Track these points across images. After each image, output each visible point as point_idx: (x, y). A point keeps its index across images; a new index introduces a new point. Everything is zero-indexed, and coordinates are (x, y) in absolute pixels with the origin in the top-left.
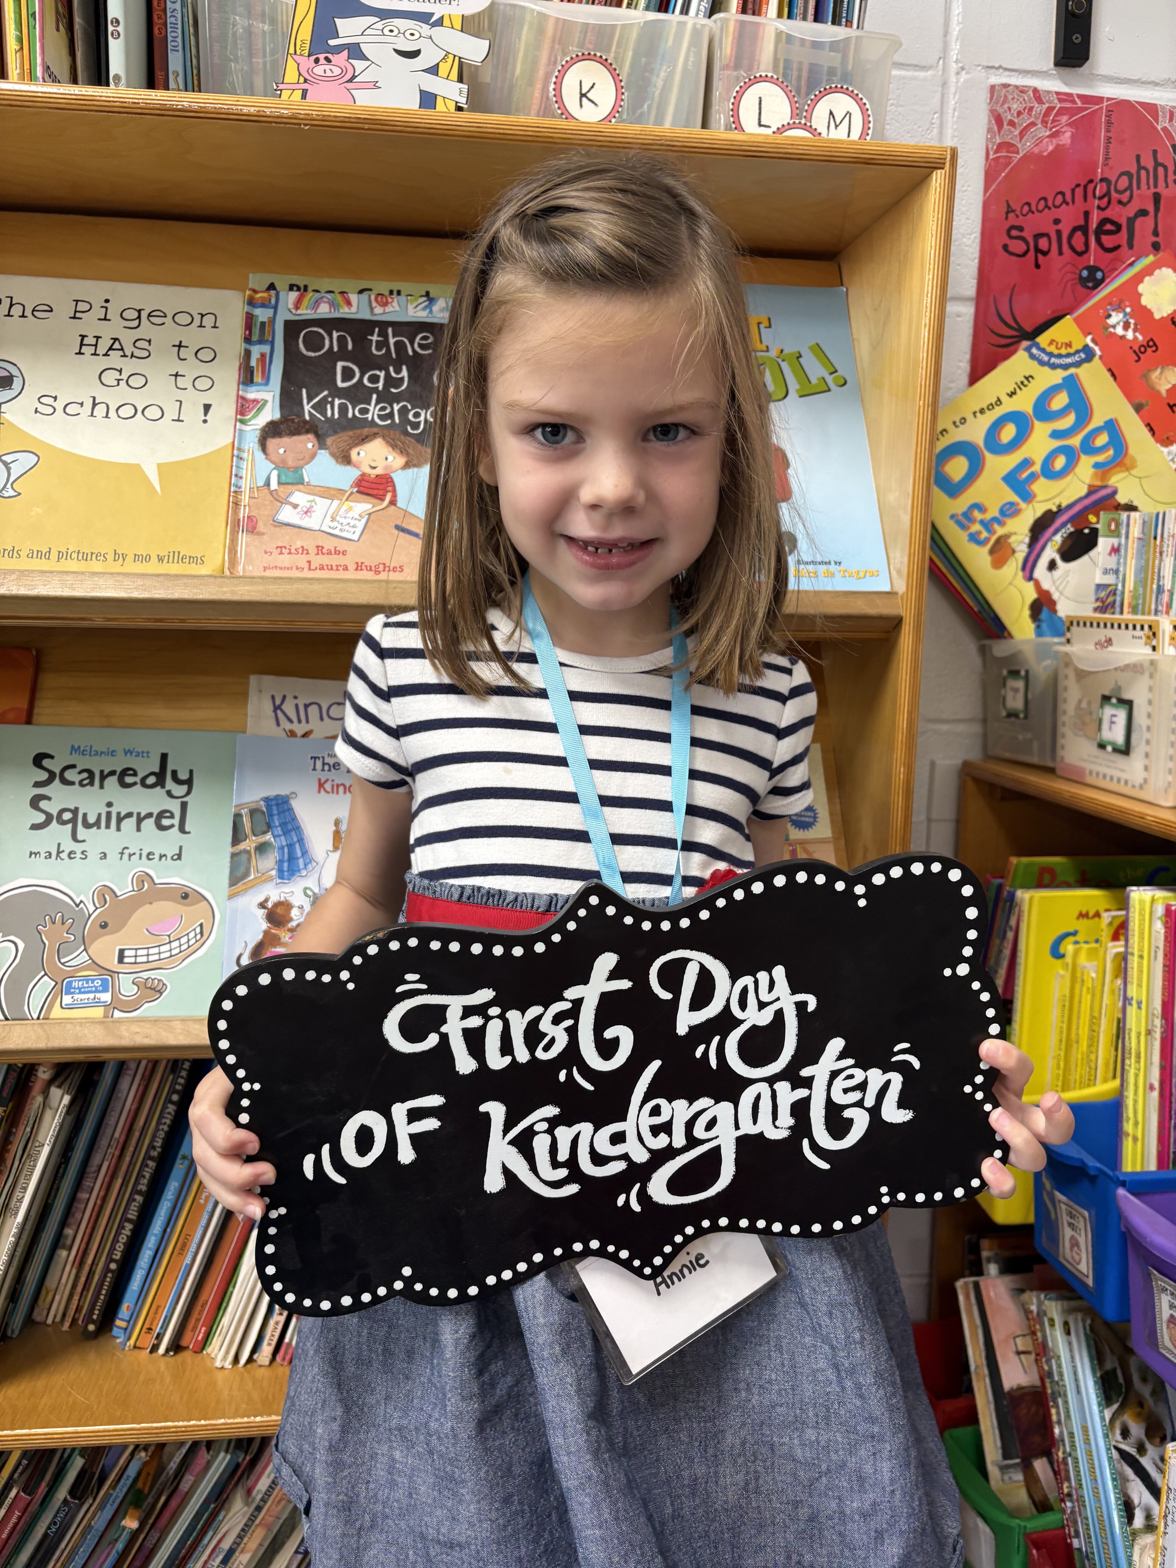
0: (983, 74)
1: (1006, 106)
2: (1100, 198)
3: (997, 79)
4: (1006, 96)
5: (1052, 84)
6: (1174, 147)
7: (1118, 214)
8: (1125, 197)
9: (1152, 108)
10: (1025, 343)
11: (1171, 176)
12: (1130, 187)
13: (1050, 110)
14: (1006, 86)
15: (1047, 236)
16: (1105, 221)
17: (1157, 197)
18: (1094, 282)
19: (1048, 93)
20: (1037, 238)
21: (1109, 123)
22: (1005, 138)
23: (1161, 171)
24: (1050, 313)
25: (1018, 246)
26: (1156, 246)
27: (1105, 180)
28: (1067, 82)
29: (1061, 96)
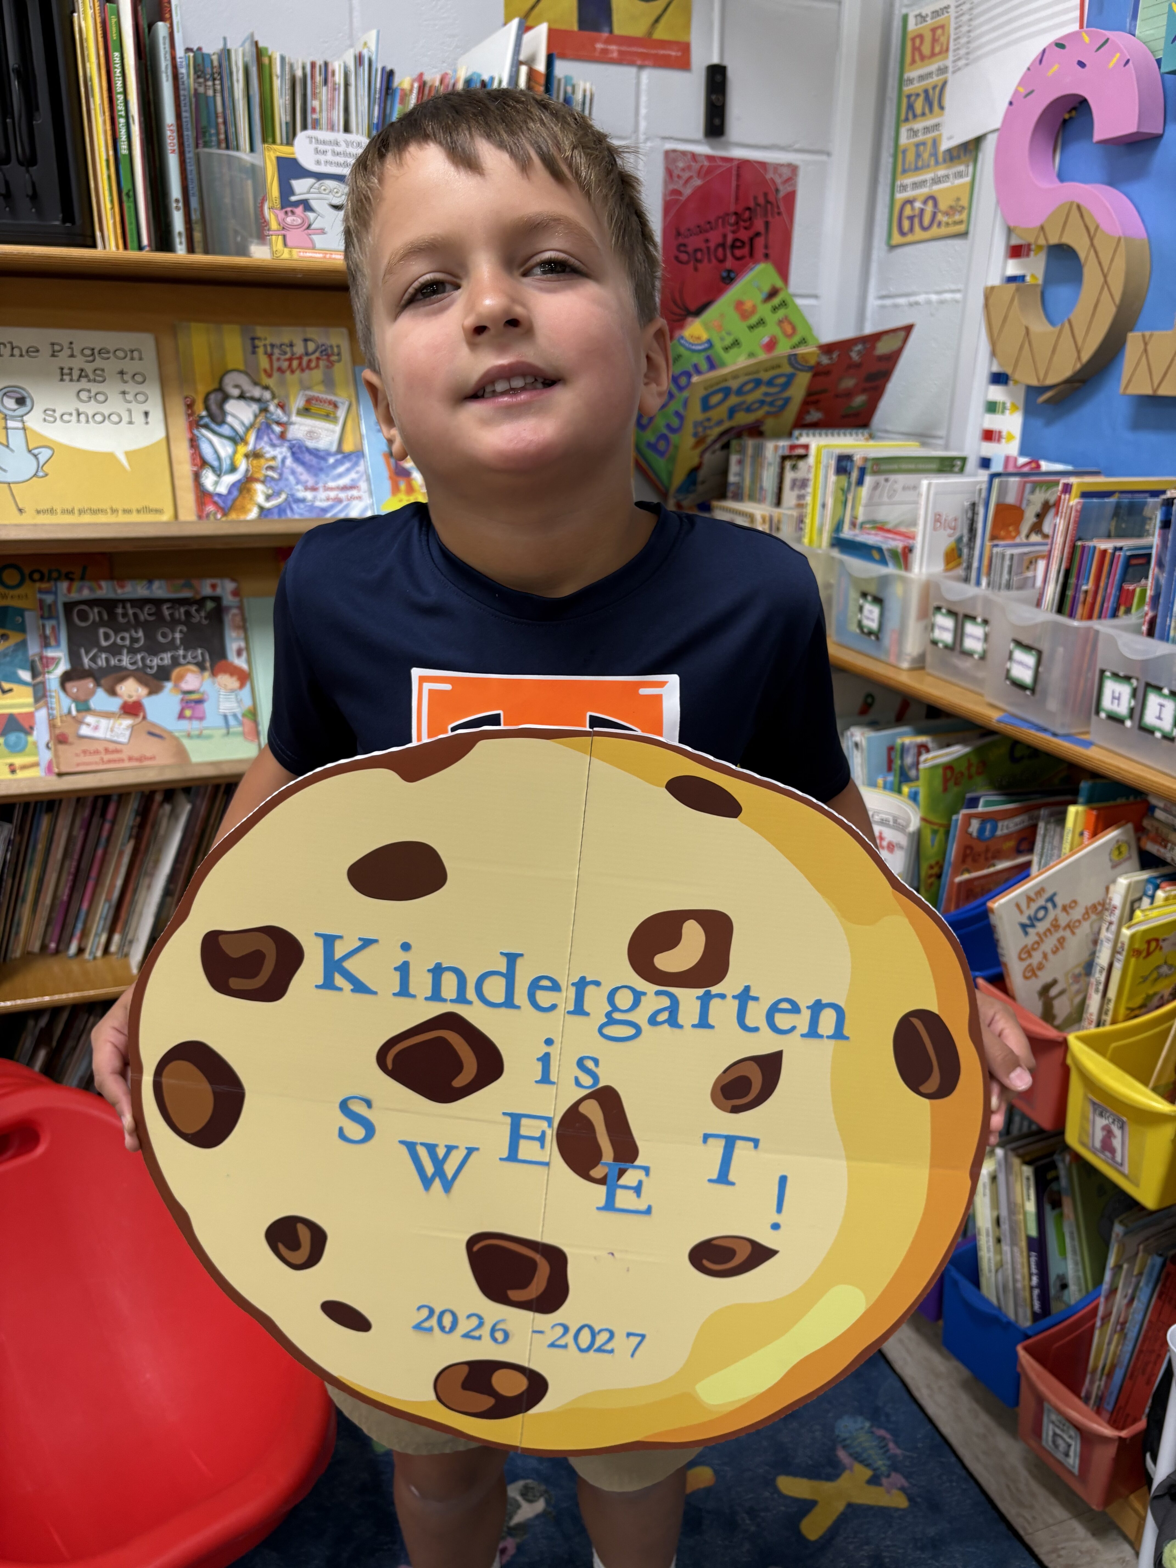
0: (661, 142)
1: (675, 165)
2: (733, 225)
3: (668, 146)
4: (674, 158)
5: (703, 149)
6: (777, 190)
7: (744, 235)
8: (747, 224)
9: (763, 165)
10: (690, 319)
11: (776, 210)
12: (750, 219)
13: (702, 167)
14: (674, 151)
15: (700, 250)
16: (736, 240)
17: (767, 224)
18: (729, 279)
19: (700, 155)
20: (696, 251)
21: (738, 176)
22: (676, 187)
23: (769, 206)
24: (704, 300)
25: (684, 257)
26: (767, 256)
27: (736, 214)
28: (712, 147)
29: (710, 158)
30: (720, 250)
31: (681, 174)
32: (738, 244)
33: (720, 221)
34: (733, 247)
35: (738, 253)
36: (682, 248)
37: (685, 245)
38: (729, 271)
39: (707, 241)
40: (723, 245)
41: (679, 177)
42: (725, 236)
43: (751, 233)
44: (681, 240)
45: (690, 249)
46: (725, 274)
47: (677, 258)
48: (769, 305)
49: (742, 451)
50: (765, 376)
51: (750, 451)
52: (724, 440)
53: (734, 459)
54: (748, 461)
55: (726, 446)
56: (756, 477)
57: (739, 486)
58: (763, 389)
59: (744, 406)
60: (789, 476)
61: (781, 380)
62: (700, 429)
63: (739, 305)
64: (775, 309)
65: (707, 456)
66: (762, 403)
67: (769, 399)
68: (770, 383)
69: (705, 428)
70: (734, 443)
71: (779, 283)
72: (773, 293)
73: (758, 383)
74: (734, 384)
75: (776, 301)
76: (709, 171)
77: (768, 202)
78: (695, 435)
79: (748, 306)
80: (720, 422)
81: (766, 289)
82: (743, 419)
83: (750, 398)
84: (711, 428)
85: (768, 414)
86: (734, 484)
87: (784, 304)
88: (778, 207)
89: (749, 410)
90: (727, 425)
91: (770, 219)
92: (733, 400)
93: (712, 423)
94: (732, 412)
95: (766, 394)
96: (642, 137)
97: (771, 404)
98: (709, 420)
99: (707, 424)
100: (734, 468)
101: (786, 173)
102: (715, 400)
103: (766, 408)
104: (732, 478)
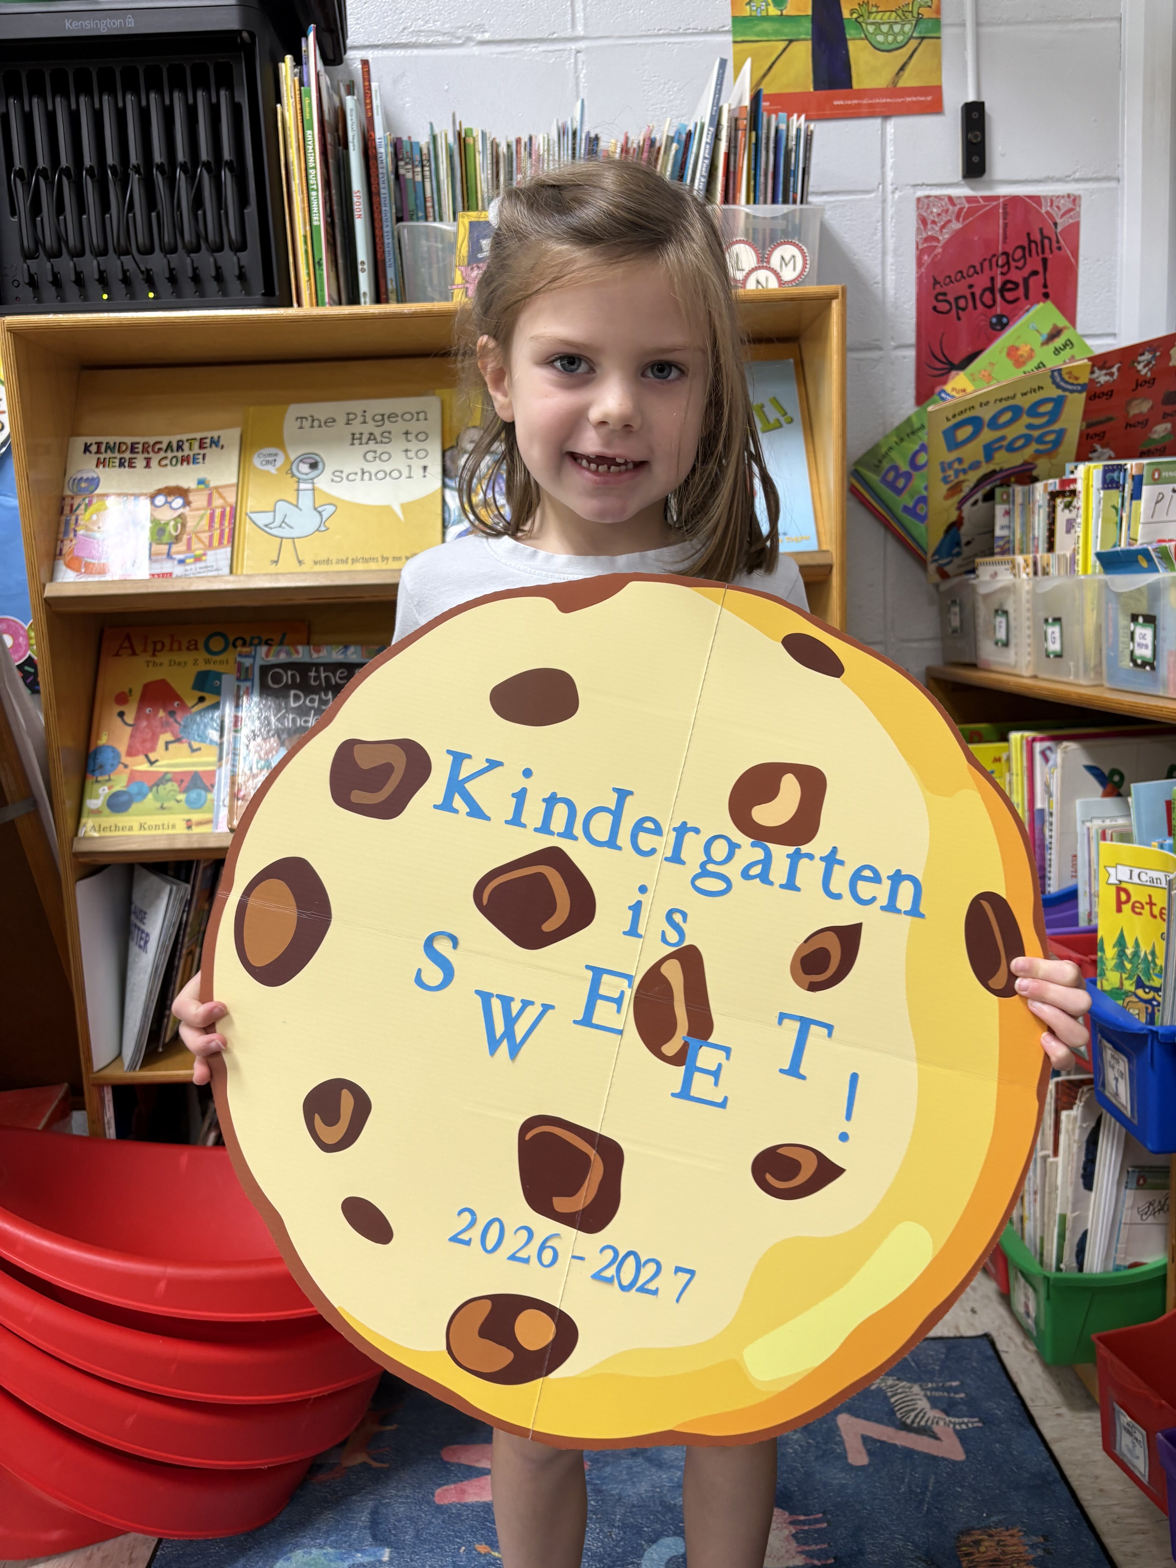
0: (911, 190)
1: (929, 211)
2: (1002, 266)
3: (921, 193)
4: (928, 205)
5: (964, 191)
6: (1056, 224)
7: (1017, 276)
8: (1020, 264)
9: (1037, 199)
10: (953, 373)
11: (1055, 245)
12: (1024, 256)
13: (961, 209)
14: (928, 197)
15: (964, 297)
16: (1005, 283)
17: (1045, 261)
18: (1001, 325)
19: (959, 198)
20: (957, 299)
21: (1005, 213)
22: (930, 233)
23: (1046, 242)
24: (970, 350)
25: (944, 307)
26: (1046, 296)
27: (1005, 253)
28: (973, 189)
29: (969, 199)
30: (987, 296)
31: (936, 220)
32: (1010, 286)
33: (986, 264)
34: (1003, 290)
35: (1009, 296)
36: (940, 298)
37: (945, 294)
38: (1000, 317)
39: (971, 286)
40: (992, 290)
41: (934, 222)
42: (992, 279)
43: (1026, 272)
44: (939, 289)
45: (951, 298)
46: (994, 320)
47: (935, 308)
48: (1051, 347)
49: (1009, 500)
50: (1026, 402)
51: (1019, 499)
52: (988, 488)
53: (1000, 509)
54: (1018, 510)
55: (989, 497)
56: (1027, 526)
57: (1008, 541)
58: (1025, 420)
59: (1005, 443)
60: (1062, 516)
61: (1048, 407)
62: (951, 473)
63: (1012, 352)
64: (1057, 351)
65: (967, 507)
66: (1028, 439)
67: (1036, 433)
68: (1033, 411)
69: (957, 472)
70: (998, 491)
71: (1062, 322)
72: (1055, 333)
73: (1017, 412)
74: (986, 414)
75: (1059, 342)
76: (971, 212)
77: (1043, 237)
78: (945, 480)
79: (1024, 351)
80: (975, 466)
81: (1046, 330)
82: (1005, 460)
83: (1011, 432)
84: (965, 471)
85: (1039, 454)
86: (1002, 538)
87: (1069, 344)
88: (1058, 242)
89: (1011, 449)
90: (985, 469)
91: (1048, 255)
92: (987, 435)
93: (965, 465)
94: (989, 451)
95: (1030, 427)
96: (890, 188)
97: (1040, 440)
98: (960, 460)
99: (956, 466)
100: (1000, 520)
101: (1065, 205)
102: (963, 433)
103: (1034, 447)
104: (998, 532)
